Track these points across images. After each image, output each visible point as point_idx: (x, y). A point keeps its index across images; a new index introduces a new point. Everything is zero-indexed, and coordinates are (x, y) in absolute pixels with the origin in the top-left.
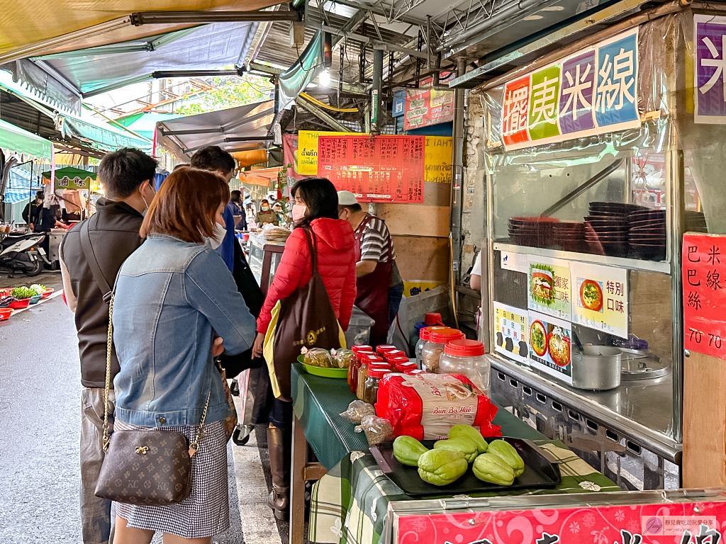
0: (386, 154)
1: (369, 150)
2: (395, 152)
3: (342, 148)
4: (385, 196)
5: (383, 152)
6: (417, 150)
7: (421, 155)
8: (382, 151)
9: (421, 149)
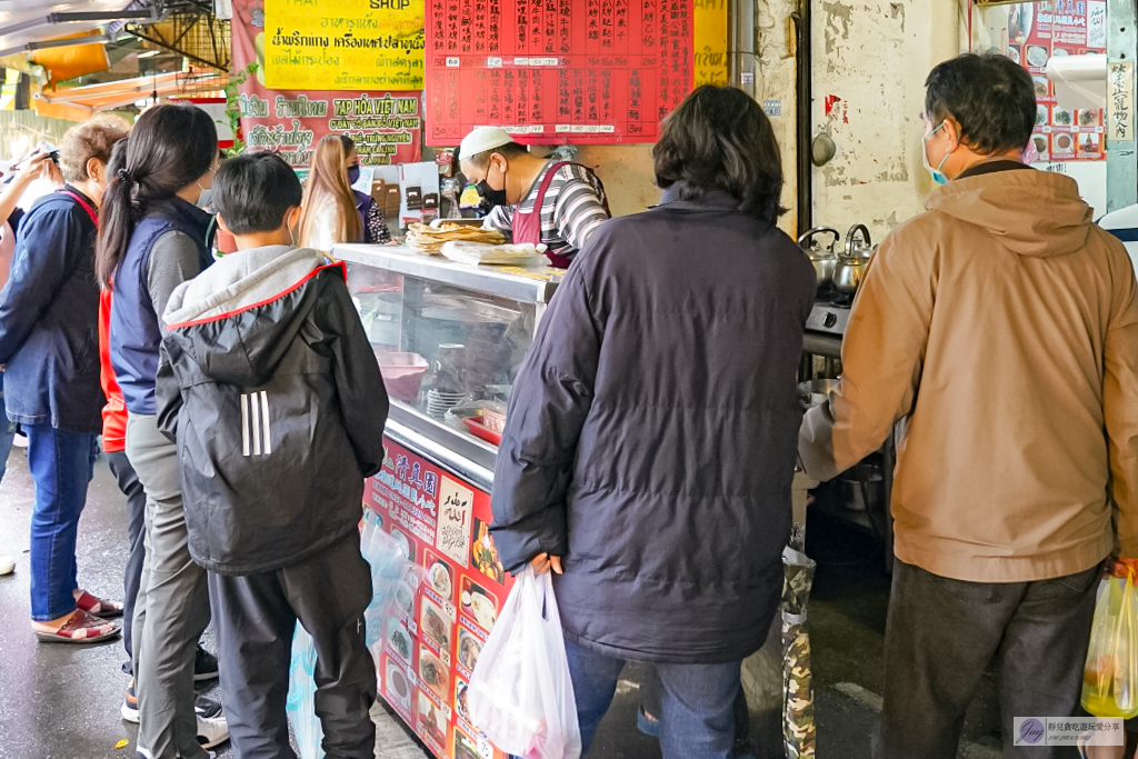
0: (600, 28)
1: (557, 17)
2: (621, 22)
3: (488, 15)
4: (600, 129)
5: (593, 23)
6: (674, 16)
7: (685, 28)
8: (592, 18)
9: (684, 14)
